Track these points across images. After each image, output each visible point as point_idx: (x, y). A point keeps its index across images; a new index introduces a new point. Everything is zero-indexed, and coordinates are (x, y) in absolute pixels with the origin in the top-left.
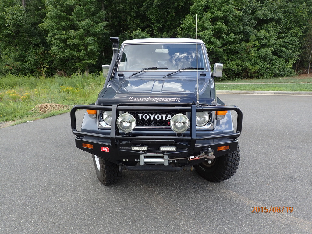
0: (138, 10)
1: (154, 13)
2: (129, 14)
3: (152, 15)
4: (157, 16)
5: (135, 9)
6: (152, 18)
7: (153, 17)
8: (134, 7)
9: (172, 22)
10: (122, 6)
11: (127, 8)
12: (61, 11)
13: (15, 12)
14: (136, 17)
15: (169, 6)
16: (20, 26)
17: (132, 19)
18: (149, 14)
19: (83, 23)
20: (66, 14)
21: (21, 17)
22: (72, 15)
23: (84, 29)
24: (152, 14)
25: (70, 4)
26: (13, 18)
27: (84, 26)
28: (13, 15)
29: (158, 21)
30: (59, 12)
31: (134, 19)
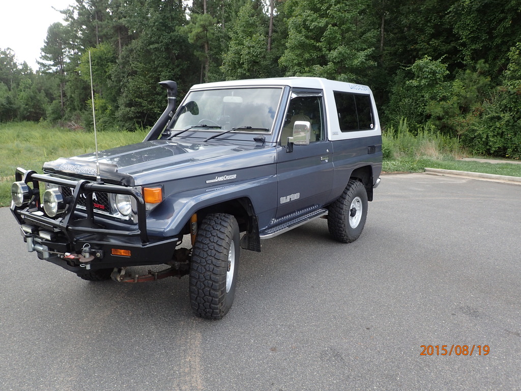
0: (440, 22)
1: (468, 24)
2: (422, 31)
3: (464, 29)
4: (473, 30)
5: (434, 21)
6: (464, 35)
7: (466, 33)
8: (433, 18)
9: (506, 39)
10: (411, 17)
11: (420, 20)
12: (307, 37)
13: (253, 44)
14: (434, 36)
15: (501, 9)
16: (257, 62)
17: (427, 39)
18: (459, 27)
19: (334, 53)
20: (313, 41)
21: (259, 50)
22: (321, 42)
23: (334, 63)
24: (465, 27)
25: (320, 25)
26: (249, 53)
27: (335, 58)
28: (249, 48)
29: (474, 40)
30: (303, 38)
31: (430, 40)
